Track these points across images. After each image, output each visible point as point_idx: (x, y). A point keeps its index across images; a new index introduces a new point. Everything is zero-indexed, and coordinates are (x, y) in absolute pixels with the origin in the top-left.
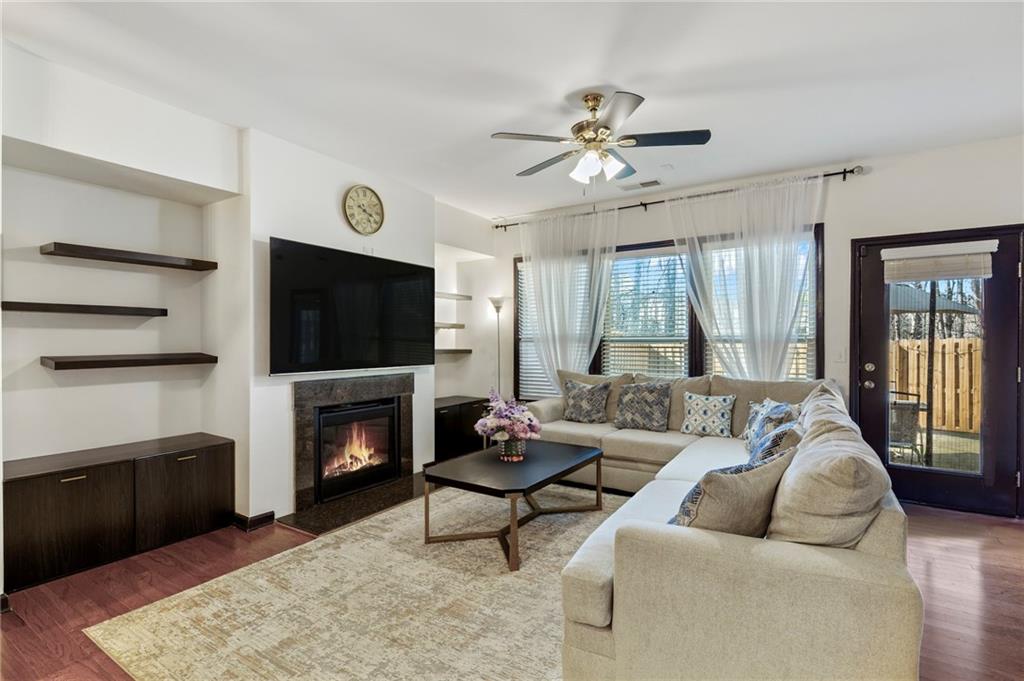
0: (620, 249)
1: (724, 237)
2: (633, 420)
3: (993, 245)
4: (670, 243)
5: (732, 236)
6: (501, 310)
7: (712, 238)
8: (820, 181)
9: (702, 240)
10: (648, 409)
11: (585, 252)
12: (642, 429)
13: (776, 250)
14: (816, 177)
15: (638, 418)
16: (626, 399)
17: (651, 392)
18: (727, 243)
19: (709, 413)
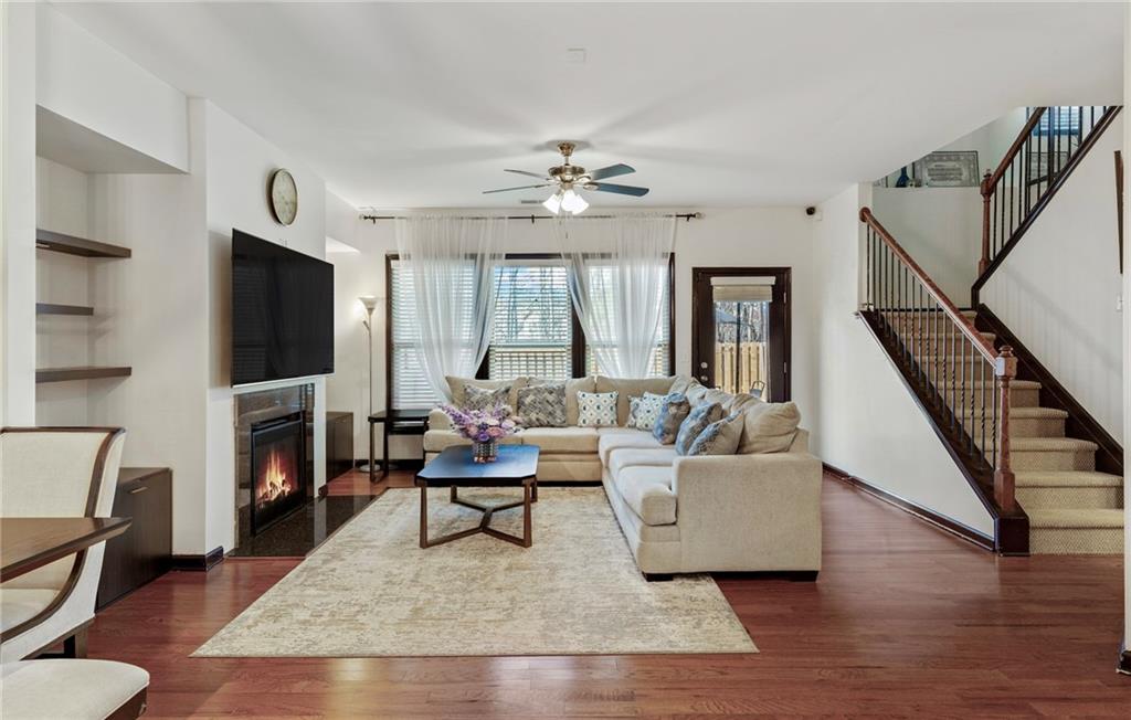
0: (509, 256)
1: (603, 256)
2: (538, 420)
3: (772, 280)
4: (558, 256)
5: (609, 256)
6: (374, 312)
7: (593, 256)
8: (673, 219)
9: (585, 256)
10: (550, 408)
11: (473, 256)
12: (547, 426)
13: (643, 271)
14: (671, 216)
15: (542, 417)
16: (528, 400)
17: (551, 393)
18: (605, 261)
19: (601, 408)
